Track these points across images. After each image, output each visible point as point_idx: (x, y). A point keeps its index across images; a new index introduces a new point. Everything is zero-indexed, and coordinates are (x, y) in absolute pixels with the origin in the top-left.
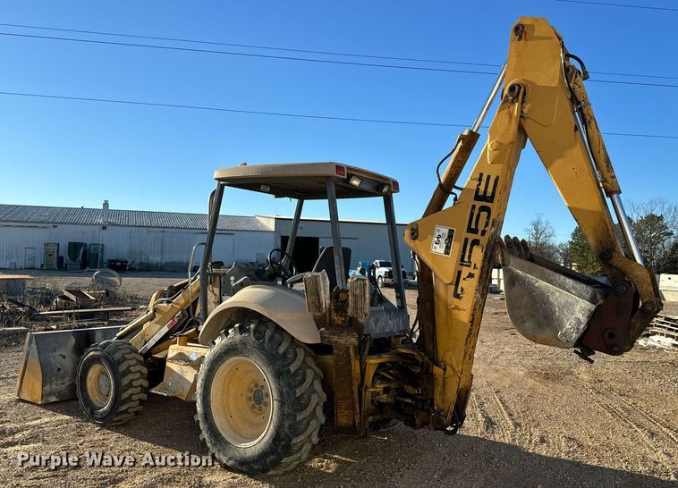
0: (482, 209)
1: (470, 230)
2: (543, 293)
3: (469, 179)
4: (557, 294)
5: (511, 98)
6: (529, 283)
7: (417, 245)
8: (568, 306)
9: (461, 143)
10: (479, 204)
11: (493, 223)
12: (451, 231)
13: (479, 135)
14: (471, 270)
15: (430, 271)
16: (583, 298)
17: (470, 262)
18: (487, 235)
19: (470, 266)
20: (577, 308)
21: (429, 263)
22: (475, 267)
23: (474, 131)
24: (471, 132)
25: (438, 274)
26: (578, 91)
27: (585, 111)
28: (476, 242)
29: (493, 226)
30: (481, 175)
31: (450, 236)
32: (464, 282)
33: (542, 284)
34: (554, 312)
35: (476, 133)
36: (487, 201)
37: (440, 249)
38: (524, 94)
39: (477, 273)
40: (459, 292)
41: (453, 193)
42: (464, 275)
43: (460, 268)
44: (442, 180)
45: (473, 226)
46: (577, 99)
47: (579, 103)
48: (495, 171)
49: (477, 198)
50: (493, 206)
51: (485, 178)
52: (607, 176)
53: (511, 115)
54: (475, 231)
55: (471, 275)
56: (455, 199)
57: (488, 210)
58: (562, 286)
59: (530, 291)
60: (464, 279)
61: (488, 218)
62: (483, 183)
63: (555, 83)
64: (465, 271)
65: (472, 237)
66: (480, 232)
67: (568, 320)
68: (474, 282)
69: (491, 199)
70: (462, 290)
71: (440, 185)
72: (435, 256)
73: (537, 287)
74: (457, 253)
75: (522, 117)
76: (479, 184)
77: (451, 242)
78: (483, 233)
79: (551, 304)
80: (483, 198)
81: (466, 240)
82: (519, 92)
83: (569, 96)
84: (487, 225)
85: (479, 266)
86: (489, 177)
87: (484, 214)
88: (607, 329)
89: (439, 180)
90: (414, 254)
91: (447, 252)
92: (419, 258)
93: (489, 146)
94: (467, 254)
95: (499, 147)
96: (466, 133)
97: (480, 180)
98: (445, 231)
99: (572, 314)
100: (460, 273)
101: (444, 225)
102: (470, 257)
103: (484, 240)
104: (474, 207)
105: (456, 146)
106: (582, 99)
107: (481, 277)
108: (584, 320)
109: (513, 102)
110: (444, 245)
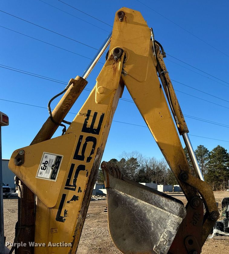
0: (89, 139)
1: (76, 157)
2: (141, 211)
3: (78, 114)
4: (153, 211)
5: (115, 57)
6: (131, 204)
7: (23, 171)
8: (161, 221)
9: (72, 86)
10: (86, 135)
11: (98, 151)
12: (59, 158)
13: (87, 82)
14: (76, 193)
15: (33, 195)
16: (173, 213)
17: (75, 185)
18: (92, 161)
19: (74, 190)
20: (169, 222)
21: (34, 187)
22: (80, 190)
23: (84, 78)
24: (81, 78)
25: (42, 198)
26: (161, 62)
27: (166, 76)
28: (82, 168)
29: (97, 153)
30: (89, 112)
31: (58, 162)
32: (69, 205)
33: (140, 203)
34: (150, 227)
35: (84, 80)
36: (94, 133)
37: (46, 175)
38: (125, 57)
39: (81, 195)
40: (62, 214)
41: (62, 125)
42: (69, 197)
43: (65, 191)
44: (53, 113)
45: (80, 153)
46: (160, 67)
47: (162, 70)
48: (101, 110)
49: (85, 129)
50: (99, 138)
51: (92, 114)
52: (181, 120)
53: (115, 69)
54: (82, 158)
55: (75, 198)
56: (64, 130)
57: (94, 140)
58: (157, 204)
59: (130, 209)
60: (68, 202)
61: (94, 146)
62: (91, 119)
63: (146, 54)
64: (70, 194)
65: (78, 163)
66: (86, 159)
67: (161, 234)
68: (78, 204)
69: (97, 131)
70: (65, 213)
71: (51, 117)
72: (41, 181)
73: (136, 206)
74: (63, 177)
75: (123, 73)
76: (87, 119)
77: (57, 168)
78: (89, 159)
79: (148, 220)
80: (91, 130)
81: (73, 166)
82: (122, 54)
83: (156, 64)
84: (92, 153)
85: (83, 189)
86: (96, 114)
87: (90, 144)
88: (187, 236)
89: (51, 113)
90: (18, 179)
91: (53, 177)
92: (22, 183)
93: (97, 90)
94: (73, 178)
95: (105, 92)
96: (77, 78)
97: (88, 115)
98: (52, 158)
99: (165, 228)
100: (64, 196)
101: (51, 152)
102: (75, 181)
103: (89, 166)
104: (81, 137)
105: (68, 87)
106: (163, 68)
107: (84, 199)
108: (174, 232)
109: (117, 61)
110: (51, 170)
